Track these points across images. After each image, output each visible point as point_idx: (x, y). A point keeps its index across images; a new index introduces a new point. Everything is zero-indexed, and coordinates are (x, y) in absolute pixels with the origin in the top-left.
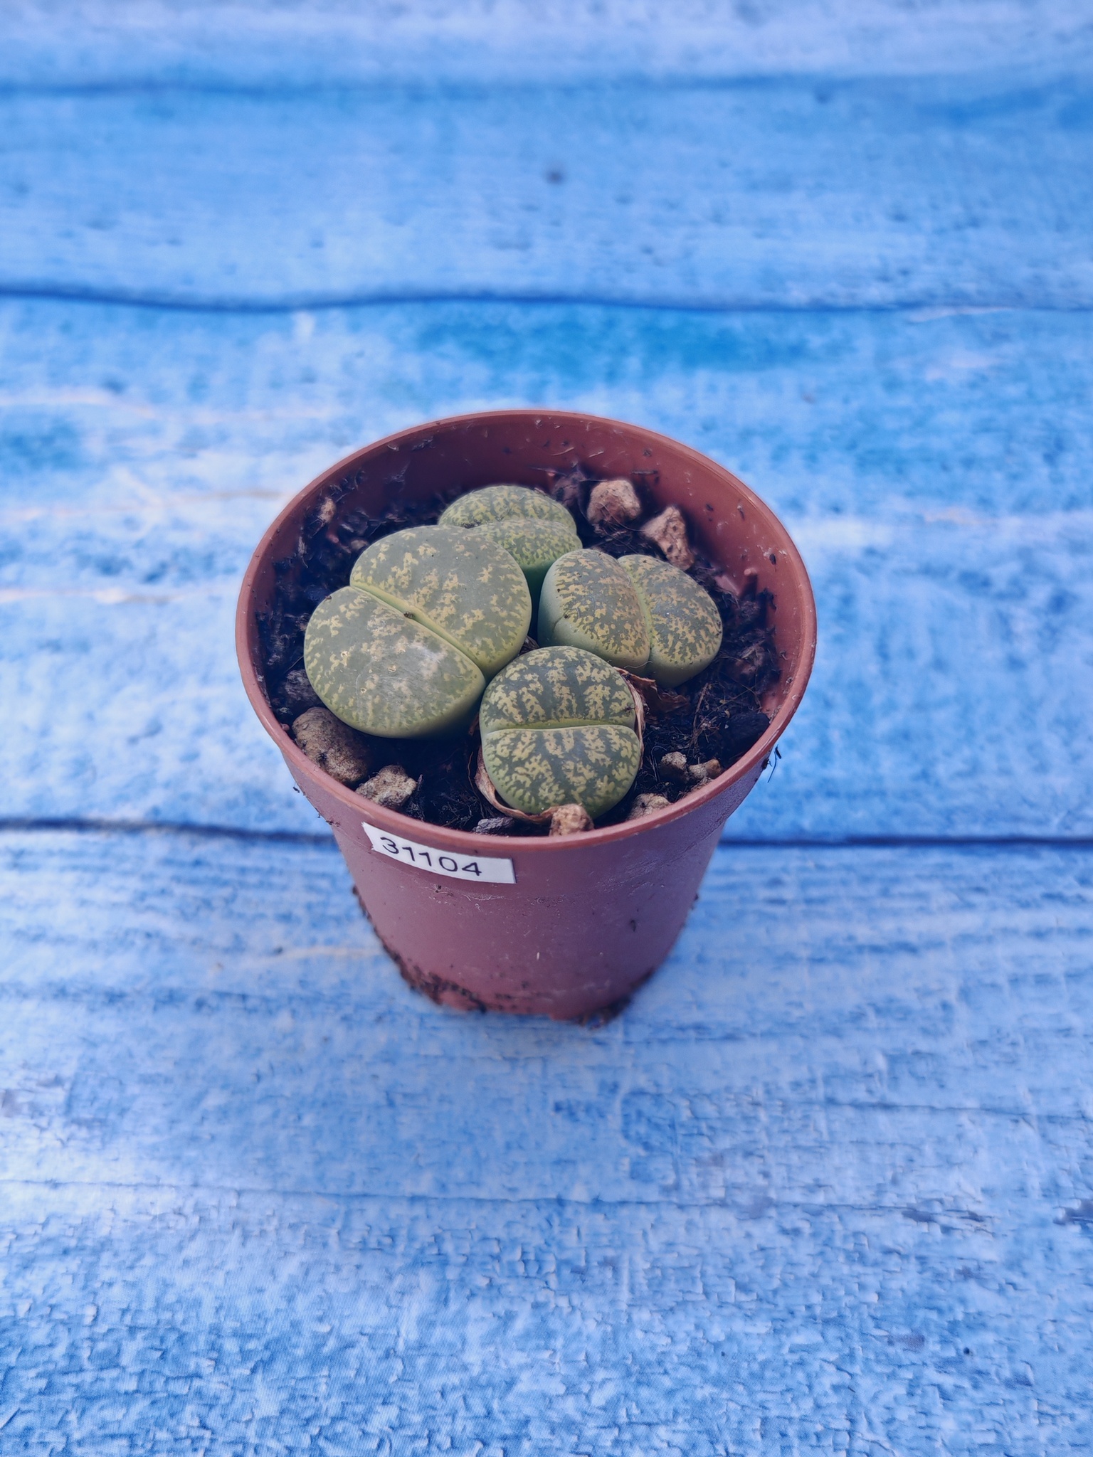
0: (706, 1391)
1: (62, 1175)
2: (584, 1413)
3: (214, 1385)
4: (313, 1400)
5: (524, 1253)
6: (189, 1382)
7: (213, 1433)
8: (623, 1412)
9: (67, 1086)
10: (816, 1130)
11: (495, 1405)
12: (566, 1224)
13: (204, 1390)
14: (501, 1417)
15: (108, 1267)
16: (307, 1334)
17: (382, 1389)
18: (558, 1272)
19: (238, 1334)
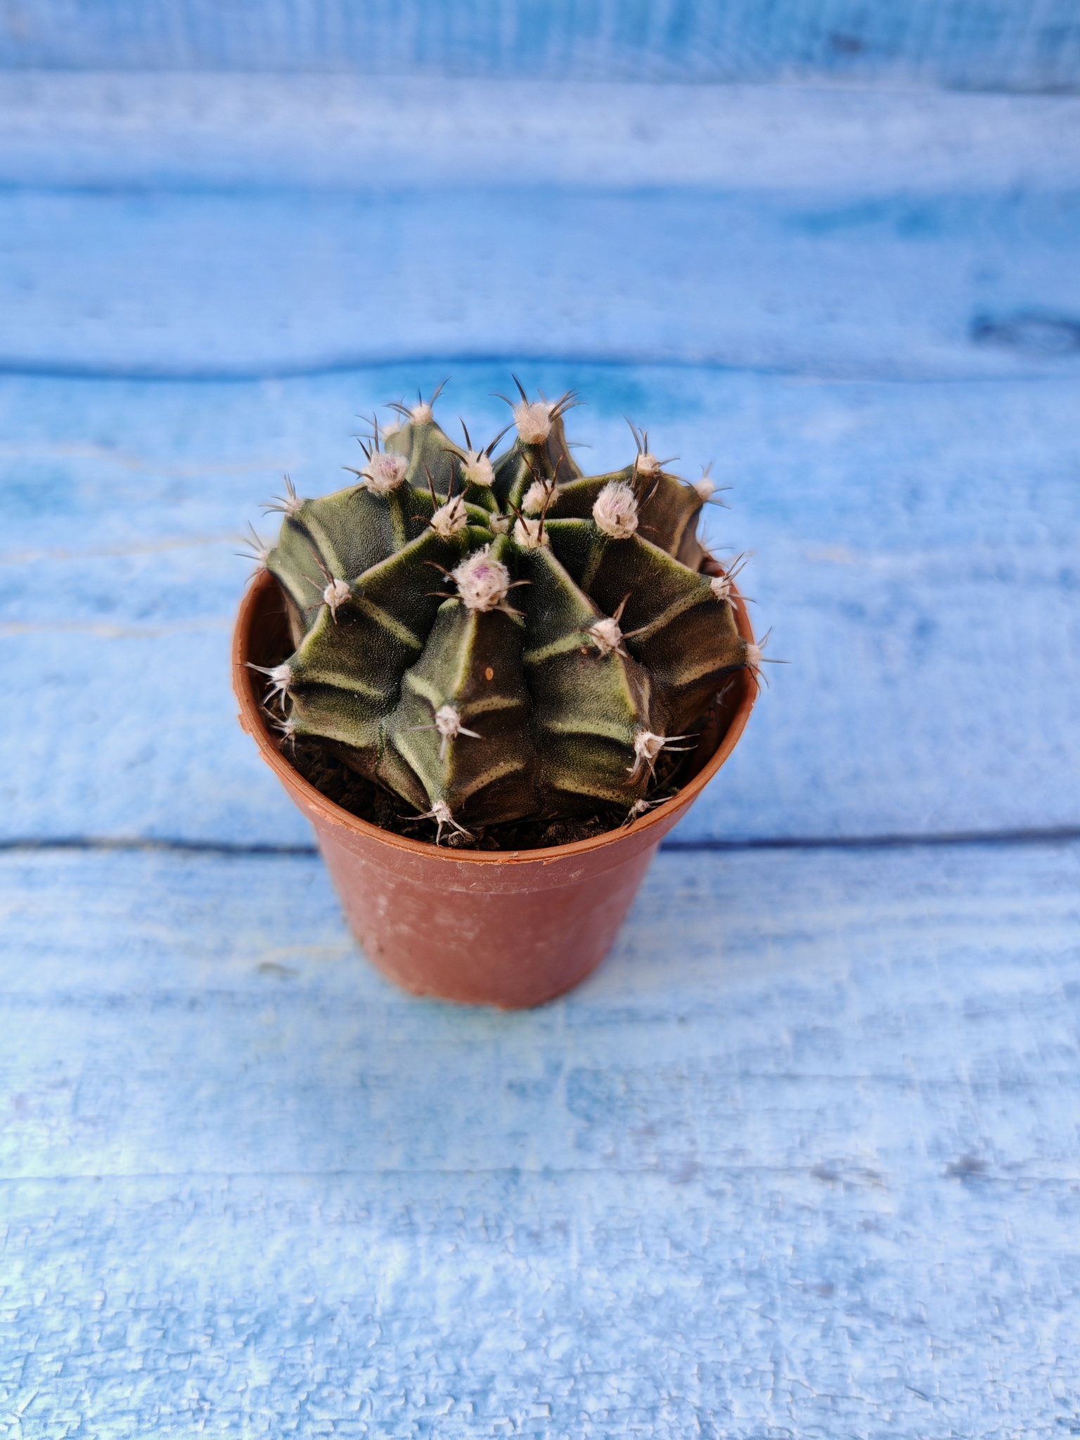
0: (649, 1343)
3: (211, 1359)
6: (189, 1358)
7: (212, 1404)
8: (577, 1364)
9: (74, 1086)
19: (232, 1311)
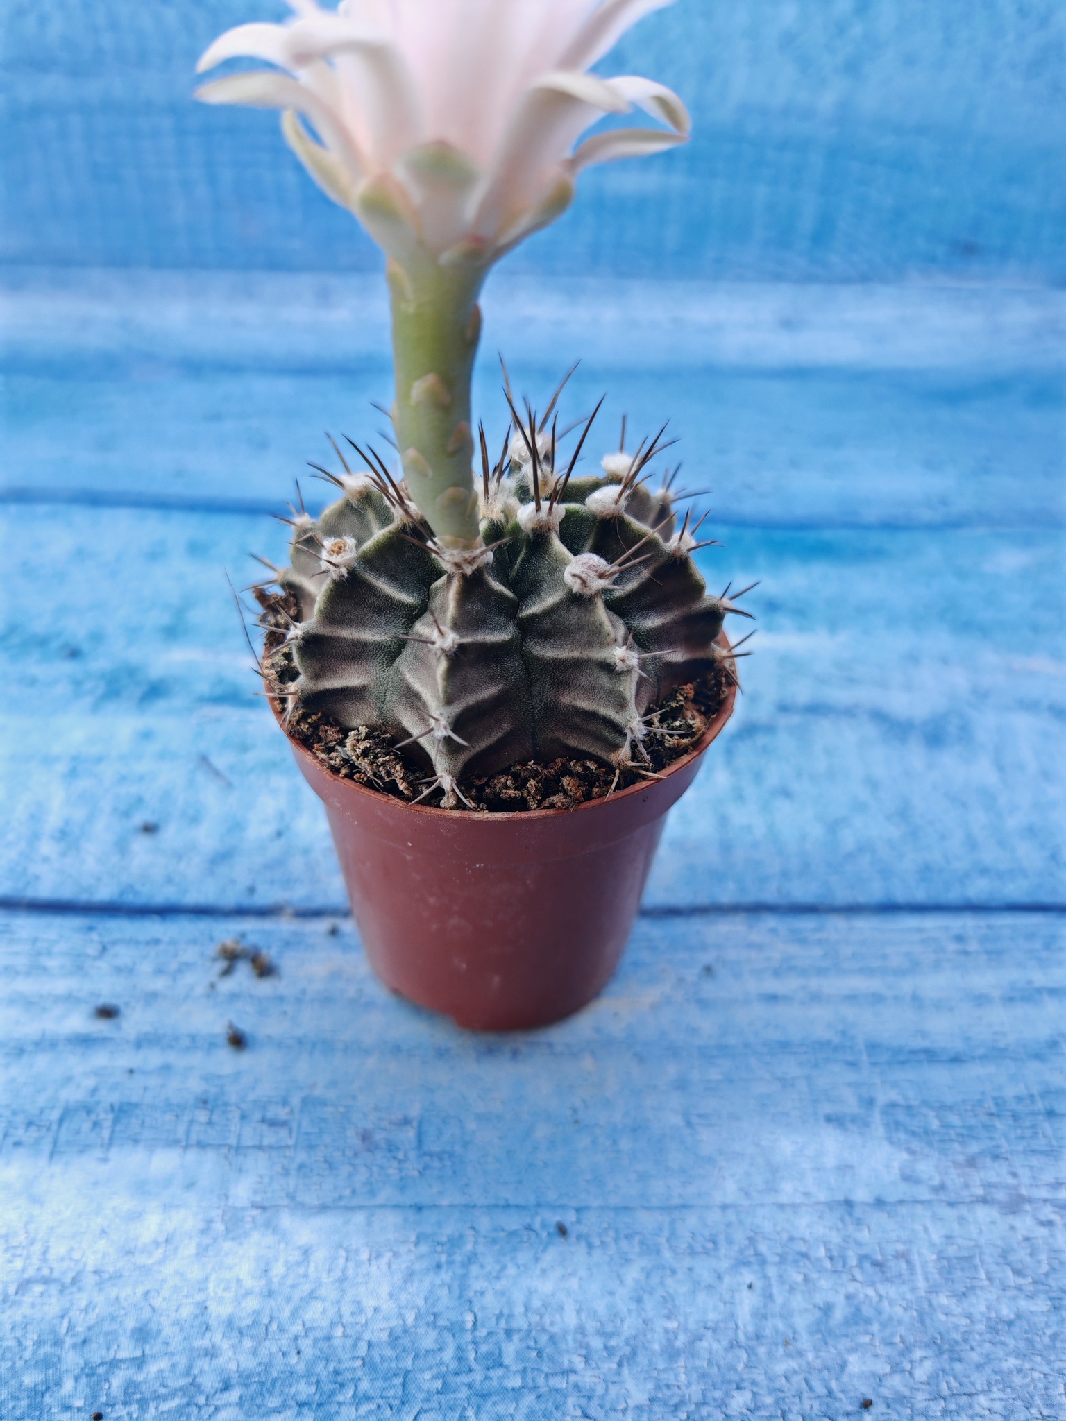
2: (912, 1389)
4: (676, 1388)
5: (828, 1250)
10: (1044, 1136)
11: (834, 1385)
12: (859, 1222)
13: (581, 1384)
14: (841, 1395)
15: (477, 1278)
18: (860, 1266)
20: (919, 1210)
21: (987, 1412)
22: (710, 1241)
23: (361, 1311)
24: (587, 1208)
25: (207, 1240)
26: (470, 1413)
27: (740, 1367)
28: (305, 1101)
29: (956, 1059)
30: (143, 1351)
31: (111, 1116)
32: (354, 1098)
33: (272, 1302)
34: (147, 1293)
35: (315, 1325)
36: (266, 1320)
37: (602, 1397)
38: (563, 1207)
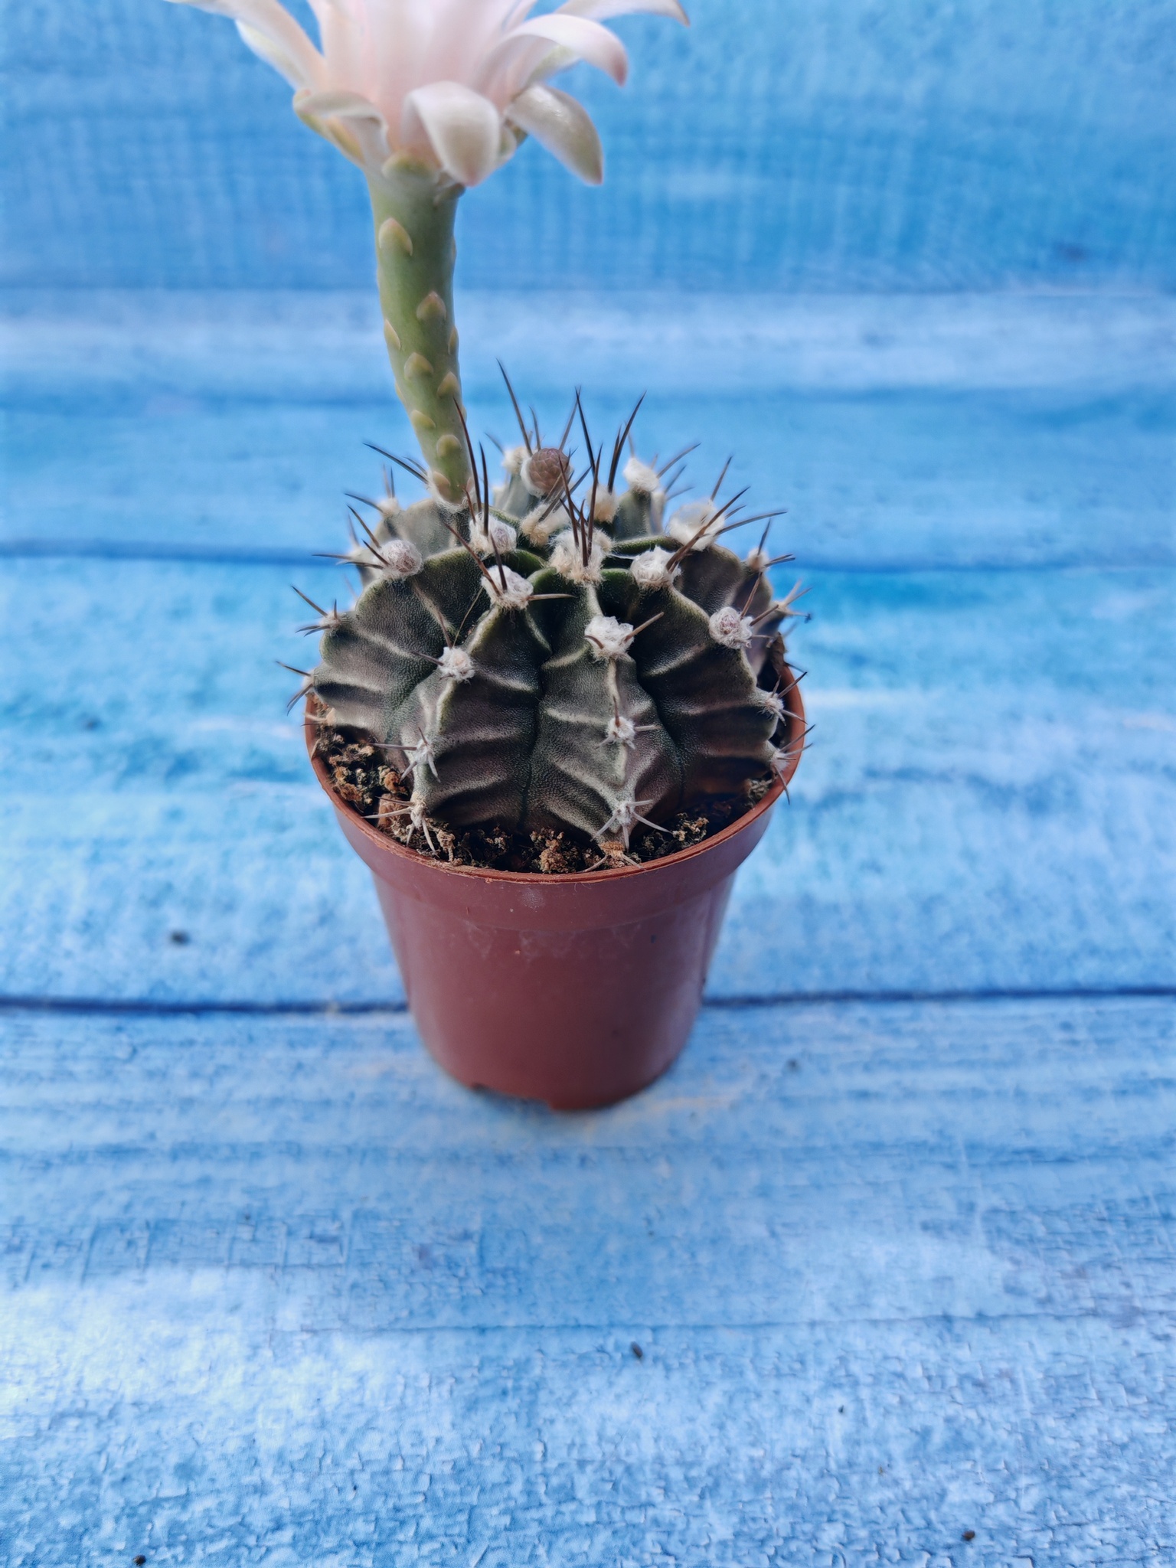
1: (488, 1320)
2: (1017, 1519)
3: (667, 1511)
4: (763, 1521)
5: (925, 1369)
6: (644, 1511)
7: (676, 1559)
8: (1052, 1515)
9: (476, 1238)
10: (1160, 1242)
11: (933, 1515)
12: (958, 1339)
13: (659, 1518)
14: (941, 1527)
15: (546, 1405)
16: (744, 1459)
17: (823, 1507)
18: (961, 1386)
19: (680, 1463)
20: (1024, 1324)
21: (1098, 1544)
22: (796, 1361)
23: (422, 1442)
24: (664, 1327)
25: (253, 1368)
26: (541, 1551)
27: (832, 1497)
28: (356, 1215)
29: (1064, 1160)
30: (188, 1489)
31: (146, 1234)
32: (409, 1210)
33: (325, 1434)
34: (191, 1425)
35: (373, 1458)
36: (319, 1454)
37: (683, 1532)
38: (638, 1327)
